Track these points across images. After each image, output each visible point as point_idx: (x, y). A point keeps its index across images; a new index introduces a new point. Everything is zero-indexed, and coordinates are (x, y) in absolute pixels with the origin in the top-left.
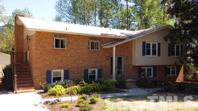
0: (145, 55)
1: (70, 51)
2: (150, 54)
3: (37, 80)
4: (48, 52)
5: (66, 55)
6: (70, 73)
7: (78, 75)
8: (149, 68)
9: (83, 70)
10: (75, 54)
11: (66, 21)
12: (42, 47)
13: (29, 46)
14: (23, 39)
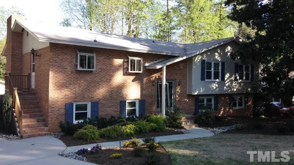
0: (205, 80)
1: (100, 73)
2: (211, 78)
3: (52, 118)
4: (68, 75)
5: (95, 79)
6: (100, 106)
7: (112, 109)
8: (210, 97)
9: (119, 102)
10: (108, 78)
11: (78, 26)
12: (59, 67)
13: (34, 65)
14: (22, 54)
